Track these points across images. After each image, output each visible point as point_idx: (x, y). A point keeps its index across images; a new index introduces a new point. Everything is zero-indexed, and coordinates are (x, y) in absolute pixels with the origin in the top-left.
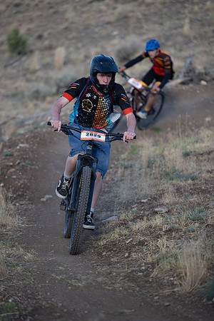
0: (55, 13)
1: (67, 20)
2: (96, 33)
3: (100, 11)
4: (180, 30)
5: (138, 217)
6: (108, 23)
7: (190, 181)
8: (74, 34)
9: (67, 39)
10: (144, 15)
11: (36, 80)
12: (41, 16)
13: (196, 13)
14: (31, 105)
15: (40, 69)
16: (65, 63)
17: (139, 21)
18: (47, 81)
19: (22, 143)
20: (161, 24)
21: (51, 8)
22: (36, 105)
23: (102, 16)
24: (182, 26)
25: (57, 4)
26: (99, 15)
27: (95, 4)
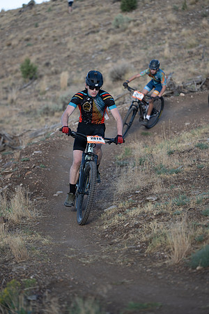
0: (59, 44)
1: (69, 49)
2: (93, 59)
3: (96, 41)
4: (161, 53)
5: (133, 205)
6: (102, 51)
7: (174, 174)
8: (75, 61)
9: (69, 65)
10: (132, 42)
11: (46, 99)
12: (47, 47)
13: (174, 39)
14: (42, 120)
15: (48, 90)
16: (69, 85)
17: (127, 47)
18: (54, 100)
19: (37, 150)
20: (146, 49)
21: (56, 40)
22: (46, 119)
23: (97, 45)
24: (163, 50)
25: (60, 37)
26: (95, 44)
27: (91, 35)
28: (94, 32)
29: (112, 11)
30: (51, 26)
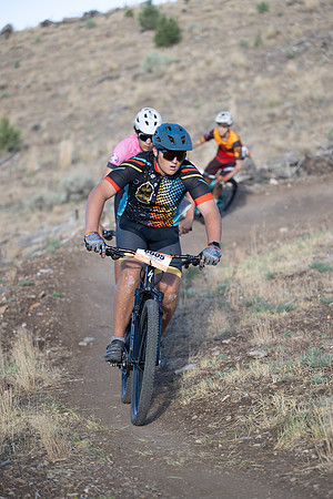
0: (55, 96)
1: (71, 105)
2: (111, 121)
3: (115, 93)
5: (226, 365)
6: (126, 108)
8: (82, 123)
9: (73, 129)
11: (37, 185)
12: (35, 100)
13: (243, 93)
14: (34, 217)
15: (39, 170)
16: (74, 162)
17: (166, 103)
18: (52, 185)
19: (43, 268)
20: (197, 107)
21: (49, 89)
22: (40, 217)
23: (116, 99)
25: (56, 84)
26: (113, 98)
27: (106, 83)
28: (110, 78)
29: (139, 45)
30: (40, 67)
